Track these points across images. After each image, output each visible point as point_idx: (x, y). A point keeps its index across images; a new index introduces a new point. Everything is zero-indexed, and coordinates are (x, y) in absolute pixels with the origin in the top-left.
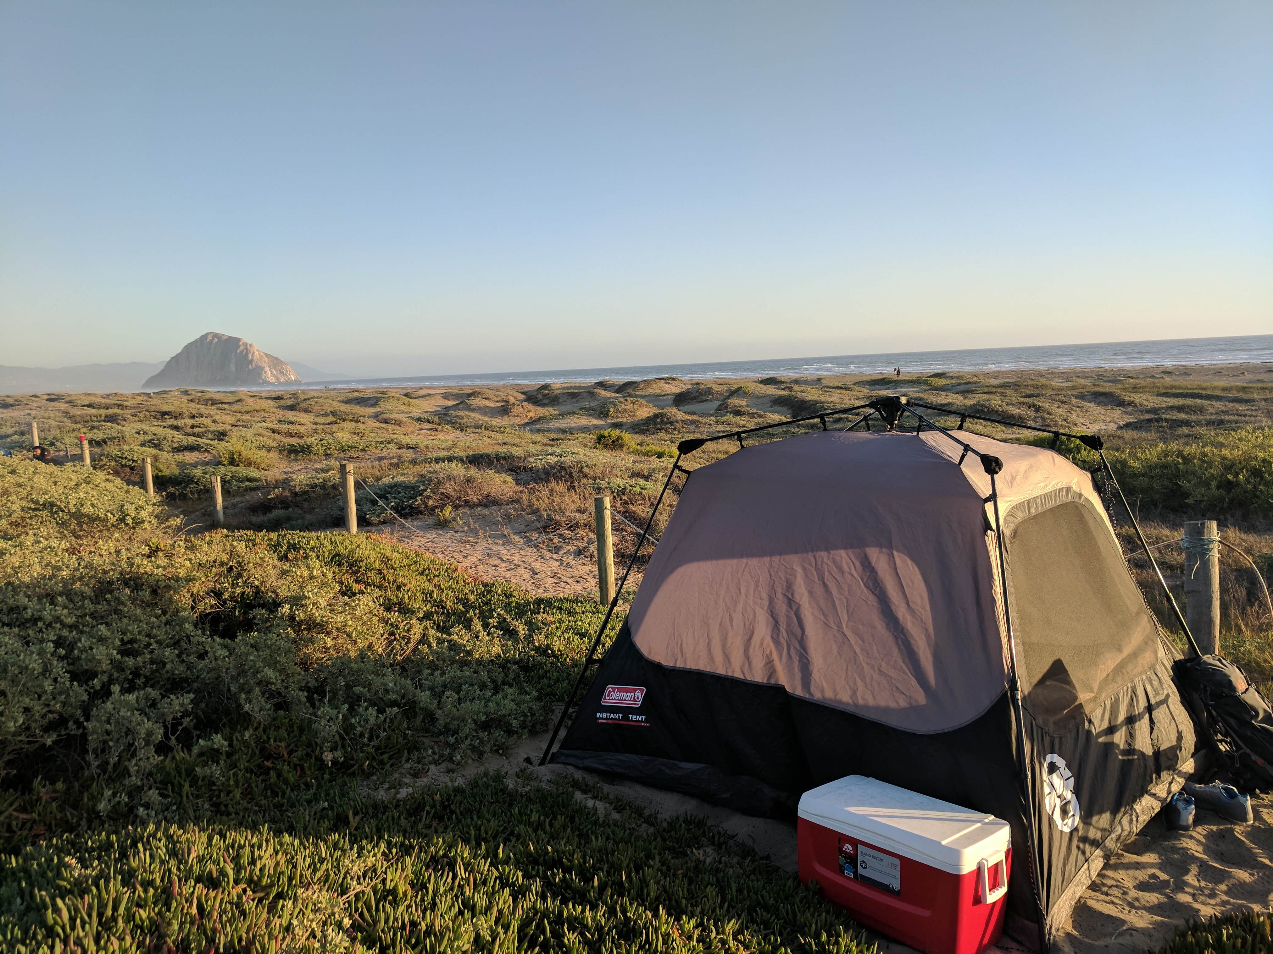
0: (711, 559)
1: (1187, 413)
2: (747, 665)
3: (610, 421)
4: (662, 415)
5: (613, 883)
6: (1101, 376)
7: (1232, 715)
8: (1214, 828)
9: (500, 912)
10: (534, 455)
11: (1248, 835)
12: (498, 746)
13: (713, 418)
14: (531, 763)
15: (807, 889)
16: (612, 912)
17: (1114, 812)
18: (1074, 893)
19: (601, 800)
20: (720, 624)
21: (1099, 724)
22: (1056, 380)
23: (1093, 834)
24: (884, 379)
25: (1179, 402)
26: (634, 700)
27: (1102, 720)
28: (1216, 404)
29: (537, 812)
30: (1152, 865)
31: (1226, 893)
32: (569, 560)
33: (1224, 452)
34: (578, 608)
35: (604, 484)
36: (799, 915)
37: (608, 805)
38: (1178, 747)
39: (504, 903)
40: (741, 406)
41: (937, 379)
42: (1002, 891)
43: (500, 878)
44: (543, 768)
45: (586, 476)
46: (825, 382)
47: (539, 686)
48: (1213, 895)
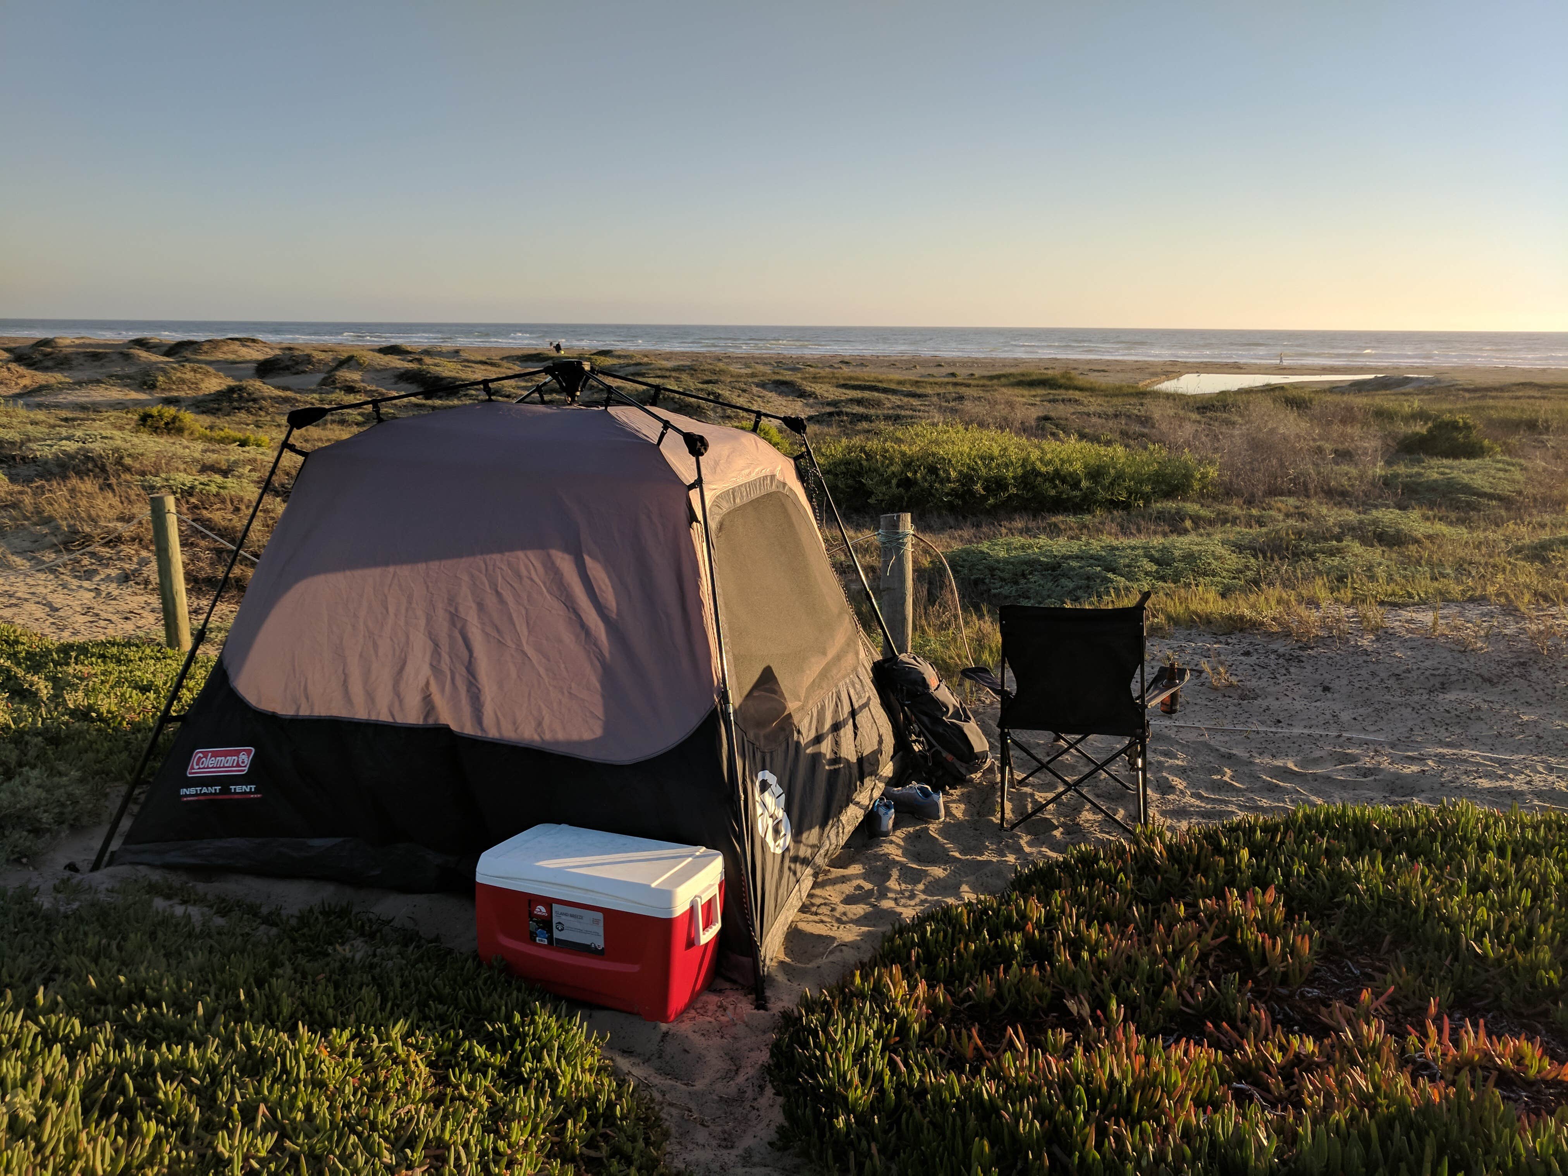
0: (344, 570)
1: (866, 407)
2: (397, 704)
3: (158, 395)
4: (241, 389)
5: (226, 1008)
6: (780, 363)
7: (926, 714)
8: (911, 830)
9: (49, 1079)
10: (36, 440)
11: (940, 831)
12: (19, 852)
13: (316, 396)
14: (76, 870)
15: (491, 967)
16: (228, 1044)
17: (823, 826)
18: (787, 918)
19: (195, 904)
20: (361, 656)
21: (807, 735)
22: (734, 365)
23: (804, 852)
24: (539, 354)
25: (858, 394)
26: (238, 765)
27: (809, 730)
28: (893, 398)
29: (94, 935)
30: (857, 877)
31: (924, 892)
32: (110, 589)
33: (904, 448)
34: (132, 653)
35: (158, 482)
36: (484, 999)
37: (206, 909)
38: (879, 751)
39: (54, 1065)
40: (354, 381)
41: (602, 358)
42: (716, 928)
43: (43, 1032)
44: (97, 875)
45: (128, 469)
46: (464, 355)
47: (81, 764)
48: (912, 896)
